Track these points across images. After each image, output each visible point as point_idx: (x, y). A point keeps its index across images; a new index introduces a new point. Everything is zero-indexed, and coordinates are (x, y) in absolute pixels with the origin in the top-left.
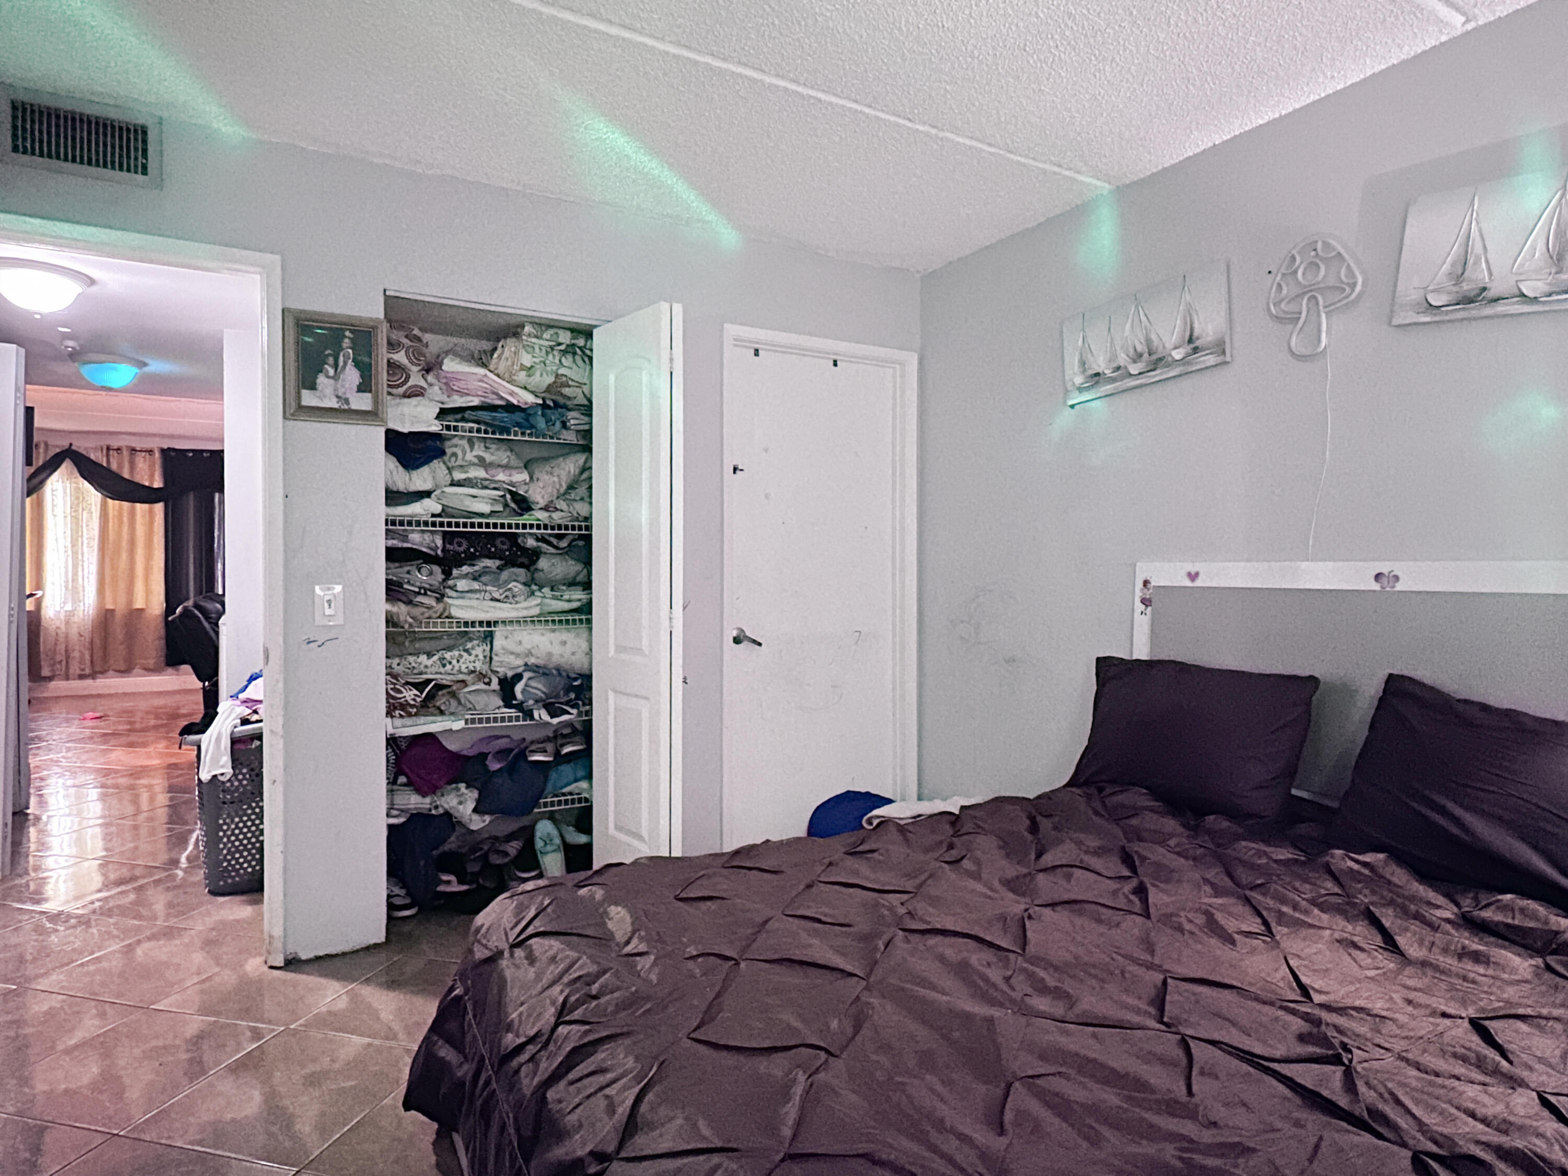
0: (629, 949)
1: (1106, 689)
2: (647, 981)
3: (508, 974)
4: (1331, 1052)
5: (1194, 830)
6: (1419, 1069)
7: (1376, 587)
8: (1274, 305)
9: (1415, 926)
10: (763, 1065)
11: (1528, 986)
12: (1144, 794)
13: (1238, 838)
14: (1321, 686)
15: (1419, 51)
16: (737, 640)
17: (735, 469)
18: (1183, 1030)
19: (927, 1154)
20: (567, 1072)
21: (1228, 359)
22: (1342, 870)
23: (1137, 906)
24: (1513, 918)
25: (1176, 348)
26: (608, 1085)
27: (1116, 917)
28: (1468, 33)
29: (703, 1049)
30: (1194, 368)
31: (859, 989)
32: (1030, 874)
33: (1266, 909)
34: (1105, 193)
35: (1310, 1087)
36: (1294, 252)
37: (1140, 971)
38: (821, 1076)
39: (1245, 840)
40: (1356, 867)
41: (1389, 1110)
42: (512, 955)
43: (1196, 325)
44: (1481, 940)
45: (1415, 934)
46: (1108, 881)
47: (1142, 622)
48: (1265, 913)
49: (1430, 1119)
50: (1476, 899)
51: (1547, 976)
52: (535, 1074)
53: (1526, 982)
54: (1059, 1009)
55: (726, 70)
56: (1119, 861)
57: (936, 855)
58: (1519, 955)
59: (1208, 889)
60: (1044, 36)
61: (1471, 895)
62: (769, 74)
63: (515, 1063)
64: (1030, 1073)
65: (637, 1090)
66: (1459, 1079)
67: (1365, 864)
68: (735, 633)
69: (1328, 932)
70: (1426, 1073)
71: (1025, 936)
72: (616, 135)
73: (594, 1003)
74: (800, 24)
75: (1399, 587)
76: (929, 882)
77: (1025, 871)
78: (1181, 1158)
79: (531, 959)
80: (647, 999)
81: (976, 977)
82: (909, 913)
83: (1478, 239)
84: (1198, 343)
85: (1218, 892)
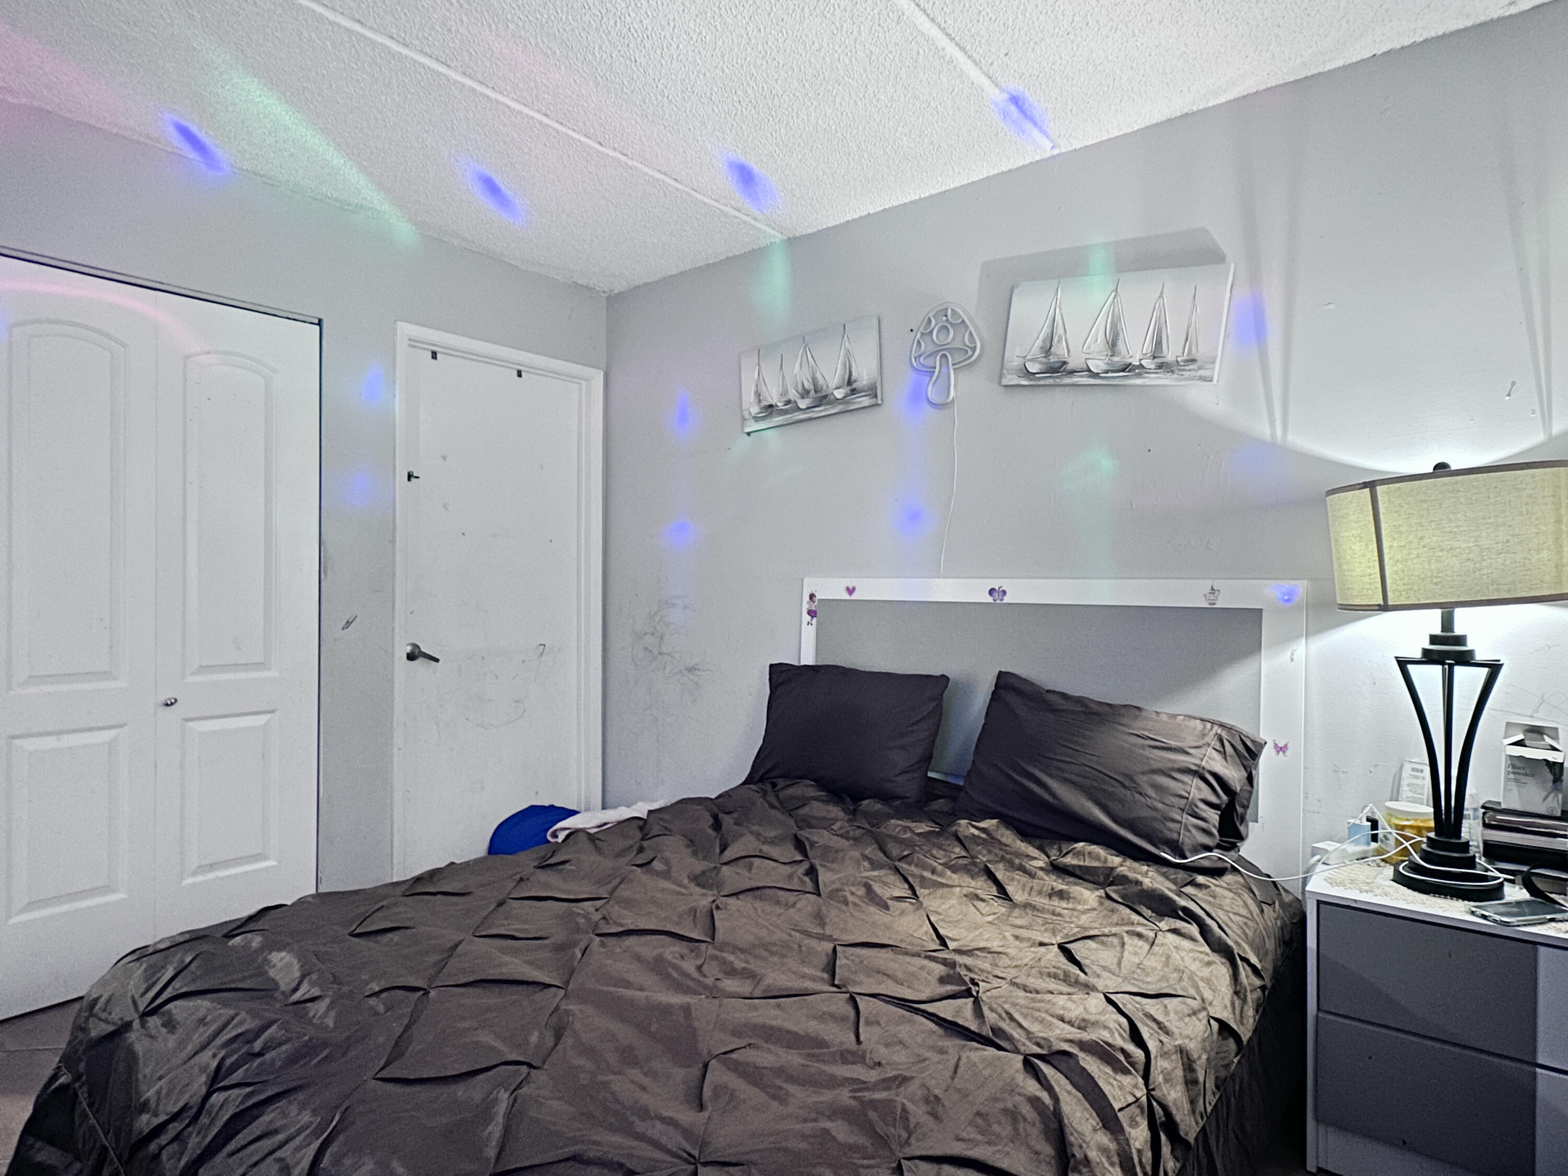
0: (297, 996)
1: (778, 693)
2: (323, 1028)
3: (138, 1048)
4: (963, 988)
5: (853, 813)
6: (1025, 991)
7: (990, 599)
8: (915, 358)
9: (1018, 875)
10: (460, 1091)
11: (1095, 912)
12: (811, 786)
13: (890, 817)
14: (950, 683)
15: (1021, 164)
16: (411, 657)
17: (410, 476)
18: (851, 989)
19: (635, 1143)
20: (224, 1145)
21: (880, 402)
22: (966, 837)
23: (809, 886)
24: (1084, 861)
25: (837, 388)
26: (280, 1147)
27: (791, 897)
28: (1054, 157)
29: (389, 1087)
30: (852, 408)
31: (558, 999)
32: (716, 867)
33: (912, 875)
34: (778, 241)
35: (950, 1018)
36: (931, 315)
37: (813, 943)
38: (525, 1090)
39: (892, 818)
40: (976, 832)
41: (1006, 1026)
42: (143, 1025)
43: (853, 370)
44: (1063, 880)
45: (1019, 881)
46: (783, 866)
47: (809, 633)
48: (910, 879)
49: (1035, 1028)
50: (1060, 850)
51: (1108, 903)
52: (182, 1153)
53: (1094, 909)
54: (744, 987)
55: (406, 57)
56: (792, 848)
57: (628, 858)
58: (1089, 889)
59: (866, 864)
60: (728, 89)
61: (1056, 847)
62: (455, 69)
63: (153, 1147)
64: (724, 1050)
65: (316, 1145)
66: (1052, 993)
67: (983, 830)
68: (409, 649)
69: (958, 889)
70: (1030, 992)
71: (714, 924)
72: (272, 101)
73: (258, 1061)
74: (490, 26)
75: (1007, 600)
76: (622, 886)
77: (713, 865)
78: (854, 1098)
79: (171, 1025)
80: (325, 1045)
81: (670, 970)
82: (604, 918)
83: (1060, 322)
84: (854, 386)
85: (875, 865)
